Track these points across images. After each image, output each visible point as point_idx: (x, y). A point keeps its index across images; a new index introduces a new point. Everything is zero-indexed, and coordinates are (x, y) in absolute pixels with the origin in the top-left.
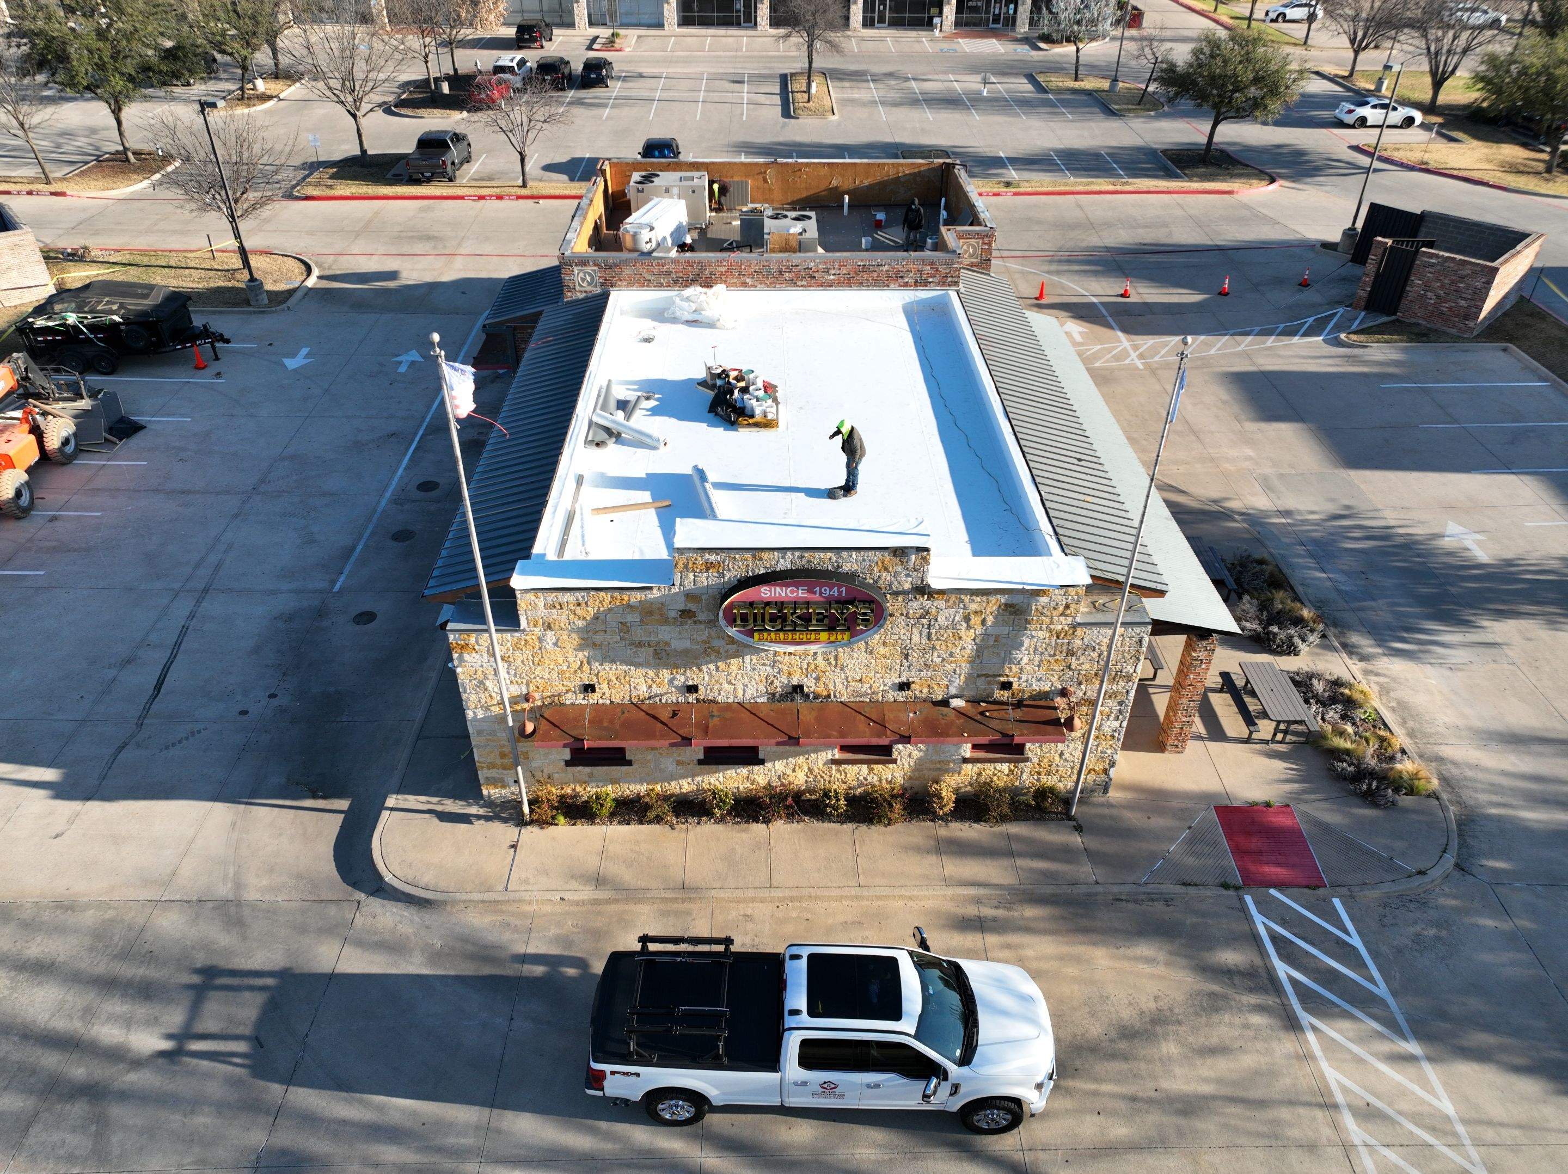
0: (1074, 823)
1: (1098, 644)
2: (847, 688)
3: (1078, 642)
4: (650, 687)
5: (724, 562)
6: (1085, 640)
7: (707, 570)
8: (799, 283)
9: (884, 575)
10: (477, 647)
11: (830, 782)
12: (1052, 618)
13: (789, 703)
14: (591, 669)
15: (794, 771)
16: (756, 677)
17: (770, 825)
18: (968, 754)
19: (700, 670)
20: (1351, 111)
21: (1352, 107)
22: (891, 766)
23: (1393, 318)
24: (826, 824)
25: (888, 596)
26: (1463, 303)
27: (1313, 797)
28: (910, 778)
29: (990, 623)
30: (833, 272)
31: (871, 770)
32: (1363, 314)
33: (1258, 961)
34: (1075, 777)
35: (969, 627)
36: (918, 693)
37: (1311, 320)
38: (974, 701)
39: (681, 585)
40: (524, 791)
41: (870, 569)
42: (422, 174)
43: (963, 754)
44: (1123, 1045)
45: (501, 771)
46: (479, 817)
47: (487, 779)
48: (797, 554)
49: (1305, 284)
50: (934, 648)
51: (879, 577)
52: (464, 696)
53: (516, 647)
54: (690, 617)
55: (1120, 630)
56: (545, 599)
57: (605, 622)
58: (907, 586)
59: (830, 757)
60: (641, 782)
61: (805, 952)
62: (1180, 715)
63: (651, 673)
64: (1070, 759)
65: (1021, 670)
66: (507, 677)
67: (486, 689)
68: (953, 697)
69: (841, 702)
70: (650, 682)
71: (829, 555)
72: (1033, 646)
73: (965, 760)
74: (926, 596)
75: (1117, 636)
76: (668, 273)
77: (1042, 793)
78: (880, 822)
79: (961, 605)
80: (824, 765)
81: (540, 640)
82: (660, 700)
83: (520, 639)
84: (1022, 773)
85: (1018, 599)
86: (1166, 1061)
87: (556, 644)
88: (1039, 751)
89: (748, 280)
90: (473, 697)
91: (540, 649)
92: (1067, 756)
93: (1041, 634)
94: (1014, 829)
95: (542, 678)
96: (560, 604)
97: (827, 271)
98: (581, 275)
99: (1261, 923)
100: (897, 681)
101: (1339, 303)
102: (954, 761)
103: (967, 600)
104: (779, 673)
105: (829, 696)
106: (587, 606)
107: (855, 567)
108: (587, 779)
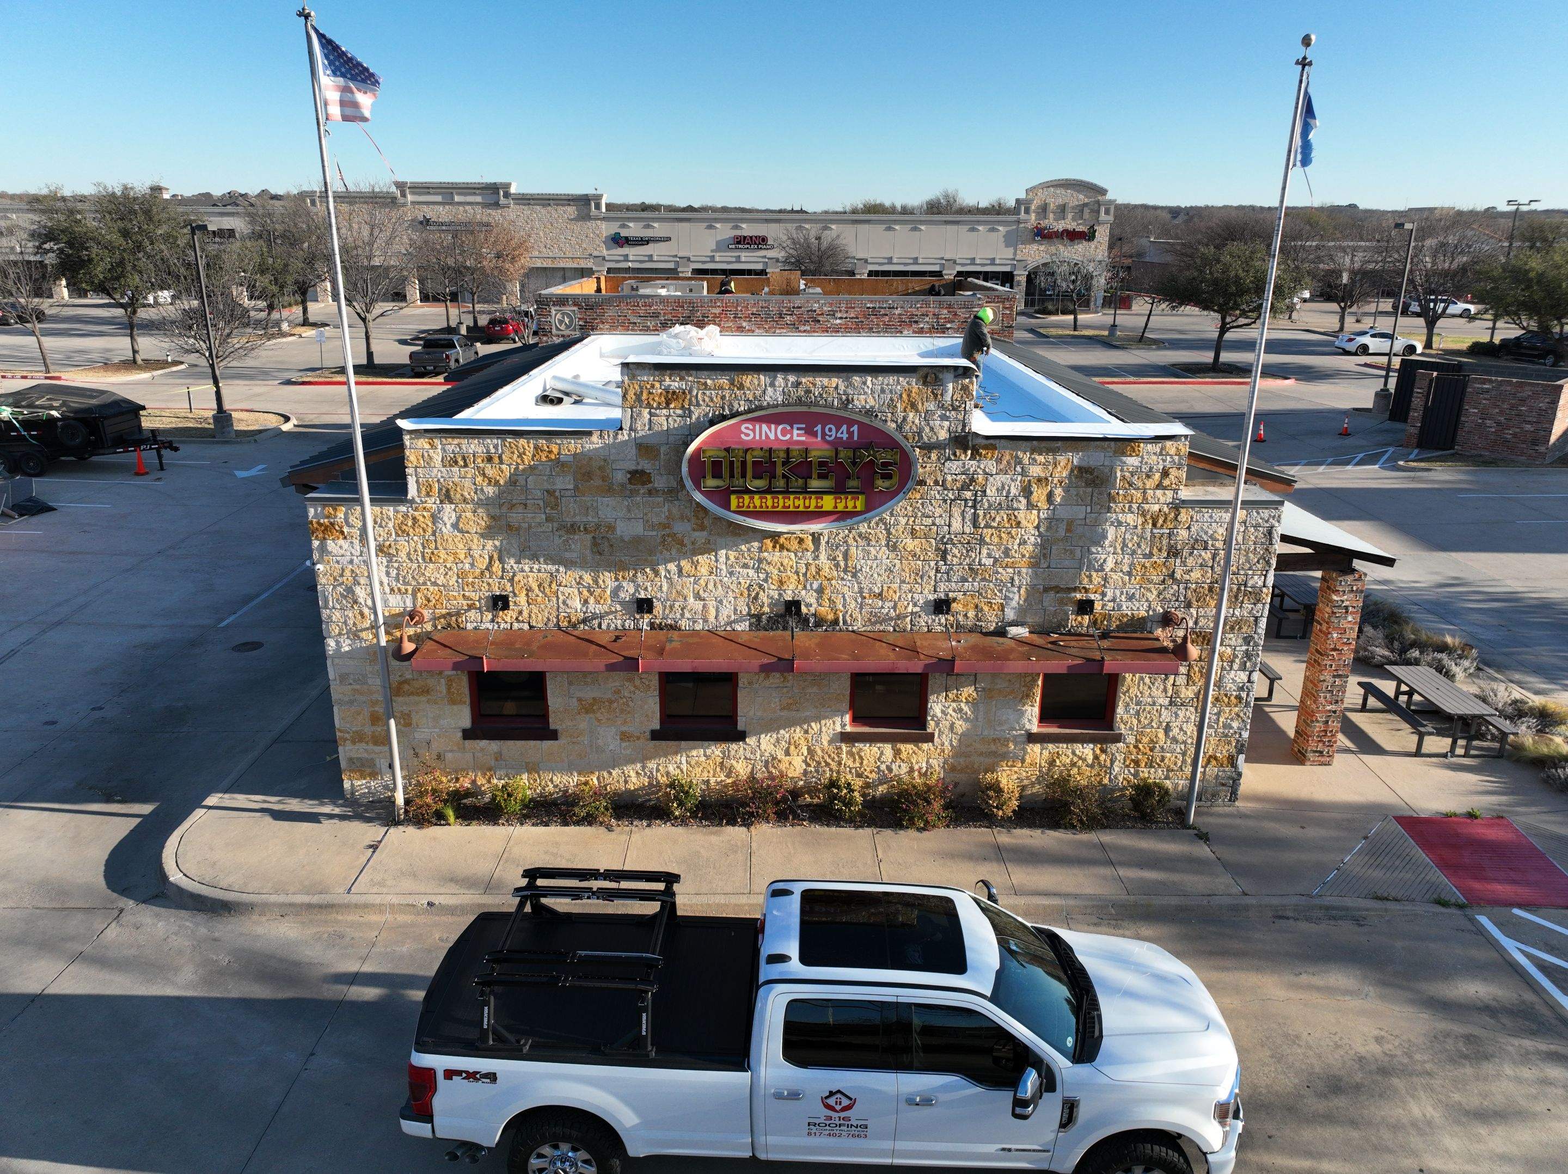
0: (1196, 832)
1: (1211, 537)
2: (861, 608)
3: (1183, 534)
4: (586, 602)
5: (690, 392)
6: (1193, 529)
7: (668, 404)
8: (802, 328)
9: (911, 415)
10: (346, 530)
11: (838, 772)
12: (1145, 493)
13: (779, 632)
14: (503, 569)
15: (787, 753)
16: (733, 587)
17: (752, 828)
18: (1035, 728)
19: (657, 573)
20: (1351, 340)
21: (1352, 337)
22: (925, 746)
23: (1452, 451)
24: (833, 829)
25: (918, 450)
26: (1528, 427)
27: (1534, 809)
28: (953, 769)
29: (1059, 500)
30: (839, 315)
31: (897, 753)
32: (1416, 451)
33: (1529, 996)
34: (1188, 770)
35: (1030, 506)
36: (961, 618)
37: (1361, 455)
38: (1039, 630)
39: (631, 429)
40: (400, 782)
41: (892, 405)
42: (425, 368)
43: (1028, 726)
44: (1340, 1102)
45: (371, 747)
46: (331, 816)
47: (351, 760)
48: (792, 378)
49: (1345, 434)
50: (982, 542)
51: (905, 419)
52: (325, 613)
53: (401, 531)
54: (643, 484)
55: (1241, 514)
56: (444, 450)
57: (525, 489)
58: (943, 435)
59: (839, 729)
60: (569, 770)
61: (798, 889)
62: (1322, 700)
63: (588, 578)
64: (1181, 737)
65: (1105, 579)
66: (385, 580)
67: (356, 602)
68: (1013, 624)
69: (853, 631)
70: (585, 593)
71: (835, 381)
72: (1120, 540)
73: (1032, 738)
74: (969, 452)
75: (1237, 525)
76: (656, 315)
77: (1144, 791)
78: (911, 824)
79: (1019, 469)
80: (830, 742)
81: (435, 518)
82: (600, 625)
83: (406, 516)
84: (1112, 762)
85: (1096, 458)
86: (1424, 1128)
87: (455, 526)
88: (1135, 722)
89: (744, 324)
90: (337, 616)
91: (434, 534)
92: (1175, 731)
93: (1130, 519)
94: (1107, 837)
95: (435, 584)
96: (464, 459)
97: (832, 314)
98: (559, 316)
99: (1514, 949)
100: (931, 597)
101: (1390, 445)
102: (1015, 740)
103: (1026, 461)
104: (766, 580)
105: (835, 622)
106: (501, 462)
107: (871, 402)
108: (493, 763)
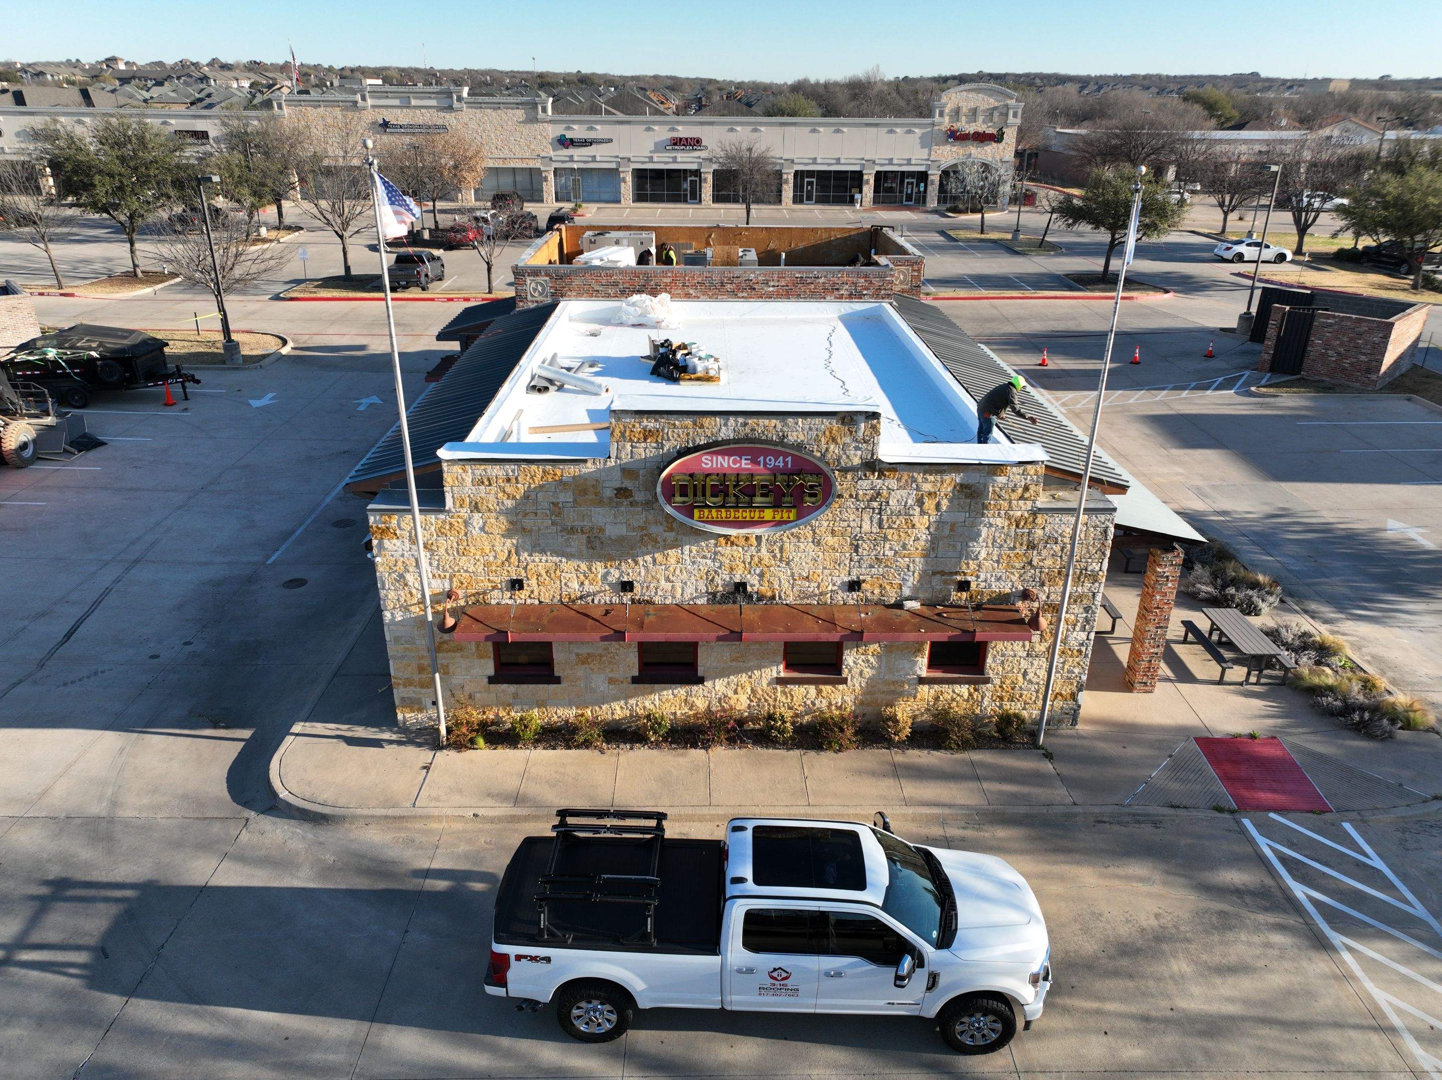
0: (1044, 752)
1: (1061, 535)
2: (793, 587)
3: (1039, 532)
4: (582, 584)
5: (663, 430)
6: (1047, 529)
7: (645, 439)
8: (740, 295)
9: (832, 447)
10: (398, 532)
11: (774, 707)
12: (1010, 503)
13: (730, 606)
14: (519, 561)
15: (736, 692)
16: (695, 572)
17: (710, 750)
18: (924, 673)
19: (636, 563)
20: (1228, 249)
21: (1230, 245)
22: (841, 687)
23: (1298, 376)
24: (771, 751)
25: (837, 472)
26: (1363, 358)
27: (1300, 730)
28: (862, 703)
29: (944, 508)
31: (819, 692)
32: (1269, 375)
33: (1268, 881)
34: (1040, 703)
35: (923, 513)
36: (869, 594)
37: (1221, 379)
38: (929, 604)
39: (617, 458)
40: (442, 715)
41: (817, 440)
42: (398, 283)
43: (919, 672)
44: (1125, 962)
45: (418, 689)
46: (391, 742)
47: (403, 699)
48: (741, 420)
49: (1210, 356)
50: (885, 539)
51: (827, 450)
52: (382, 593)
53: (440, 533)
54: (627, 497)
55: (1083, 518)
56: (473, 473)
57: (536, 502)
58: (856, 461)
59: (775, 675)
60: (570, 705)
61: (750, 825)
62: (1147, 645)
63: (584, 566)
64: (1035, 680)
65: (979, 566)
66: (429, 569)
67: (406, 585)
68: (909, 599)
69: (787, 605)
70: (582, 577)
71: (774, 422)
72: (991, 537)
73: (922, 681)
74: (876, 474)
75: (1080, 526)
77: (1006, 720)
78: (830, 747)
79: (914, 485)
80: (768, 684)
81: (466, 523)
82: (593, 601)
83: (444, 522)
84: (983, 698)
85: (974, 478)
86: (1178, 979)
87: (482, 529)
88: (1001, 669)
89: (691, 291)
90: (392, 595)
91: (466, 535)
92: (1031, 676)
93: (999, 522)
94: (976, 756)
95: (466, 571)
96: (489, 480)
98: (533, 285)
99: (1265, 845)
100: (846, 579)
101: (1246, 368)
102: (909, 682)
103: (920, 480)
104: (720, 568)
105: (773, 597)
106: (517, 482)
107: (801, 437)
108: (511, 701)
